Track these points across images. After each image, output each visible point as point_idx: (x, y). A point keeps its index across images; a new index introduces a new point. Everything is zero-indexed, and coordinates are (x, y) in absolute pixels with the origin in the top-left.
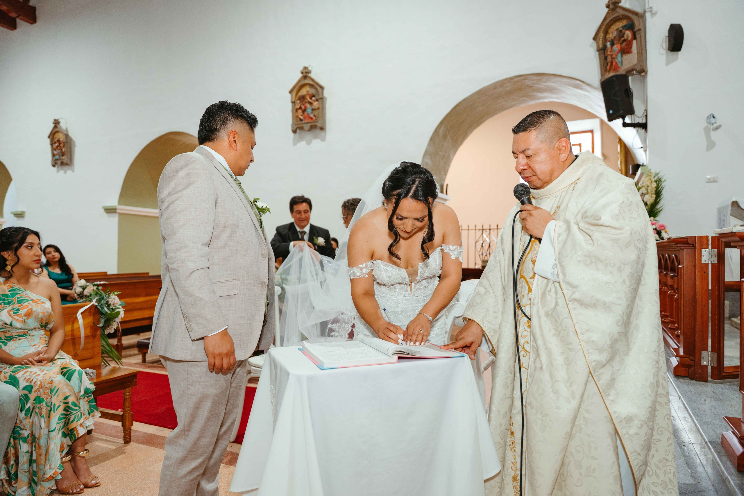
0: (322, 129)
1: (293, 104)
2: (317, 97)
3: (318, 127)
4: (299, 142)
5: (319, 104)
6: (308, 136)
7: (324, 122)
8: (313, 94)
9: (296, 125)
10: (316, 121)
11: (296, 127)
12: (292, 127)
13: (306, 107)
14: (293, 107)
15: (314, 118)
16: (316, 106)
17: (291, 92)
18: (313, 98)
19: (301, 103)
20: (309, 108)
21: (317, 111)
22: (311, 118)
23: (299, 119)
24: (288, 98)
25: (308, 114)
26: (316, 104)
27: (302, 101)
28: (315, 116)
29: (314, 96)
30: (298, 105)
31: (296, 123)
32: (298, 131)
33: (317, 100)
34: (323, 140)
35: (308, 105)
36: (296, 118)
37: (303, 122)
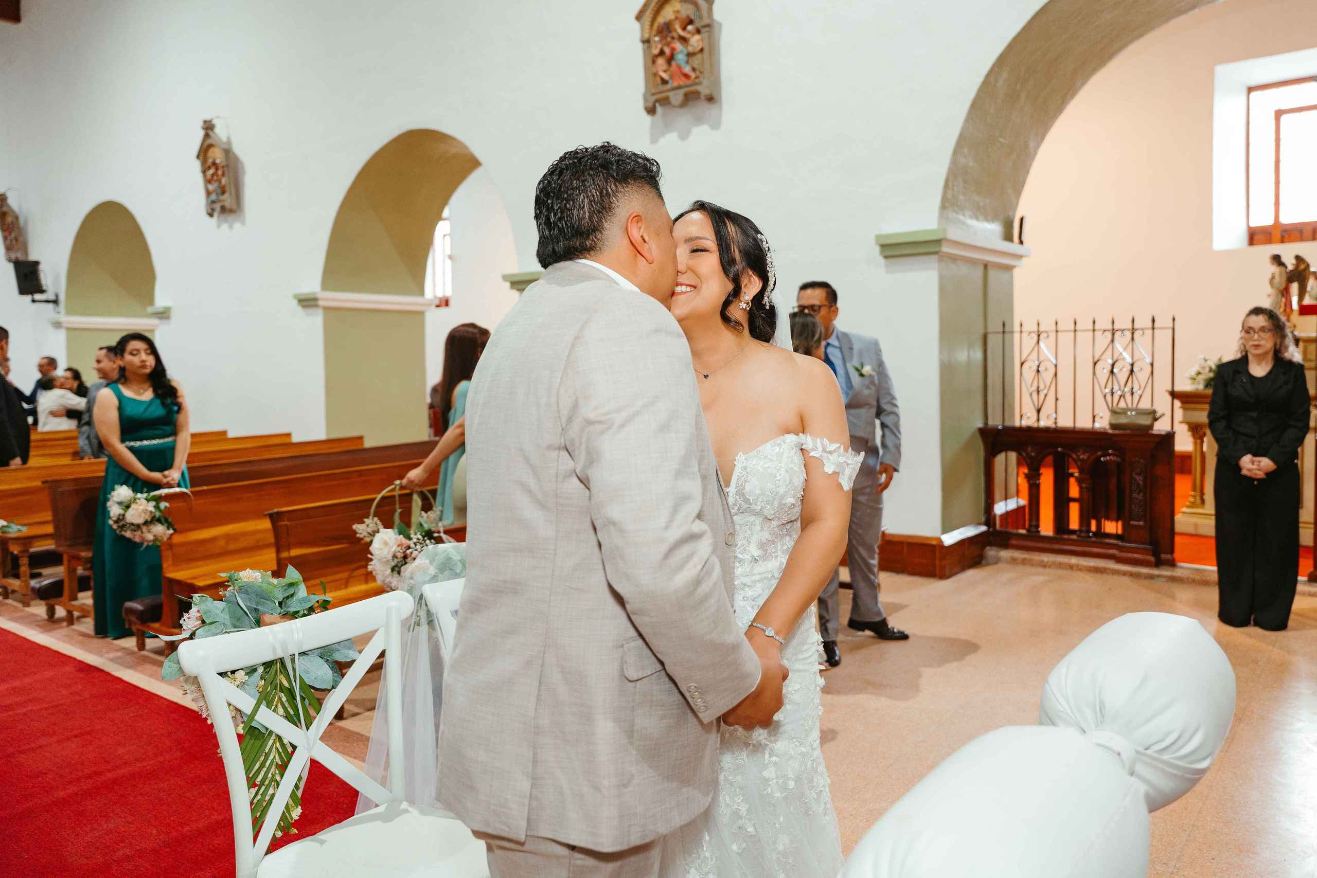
0: (710, 99)
1: (646, 45)
2: (698, 24)
3: (702, 97)
4: (662, 134)
5: (702, 40)
6: (683, 118)
7: (716, 82)
8: (688, 17)
9: (653, 94)
10: (697, 81)
11: (654, 98)
12: (646, 100)
13: (673, 50)
14: (646, 52)
15: (693, 75)
16: (696, 44)
17: (639, 18)
18: (690, 28)
19: (664, 42)
20: (681, 52)
21: (699, 56)
22: (687, 76)
23: (659, 81)
24: (634, 31)
25: (679, 67)
26: (695, 41)
27: (665, 37)
28: (694, 69)
29: (691, 22)
30: (656, 47)
31: (653, 91)
32: (659, 109)
33: (698, 31)
34: (716, 125)
35: (678, 45)
36: (651, 76)
37: (668, 86)
